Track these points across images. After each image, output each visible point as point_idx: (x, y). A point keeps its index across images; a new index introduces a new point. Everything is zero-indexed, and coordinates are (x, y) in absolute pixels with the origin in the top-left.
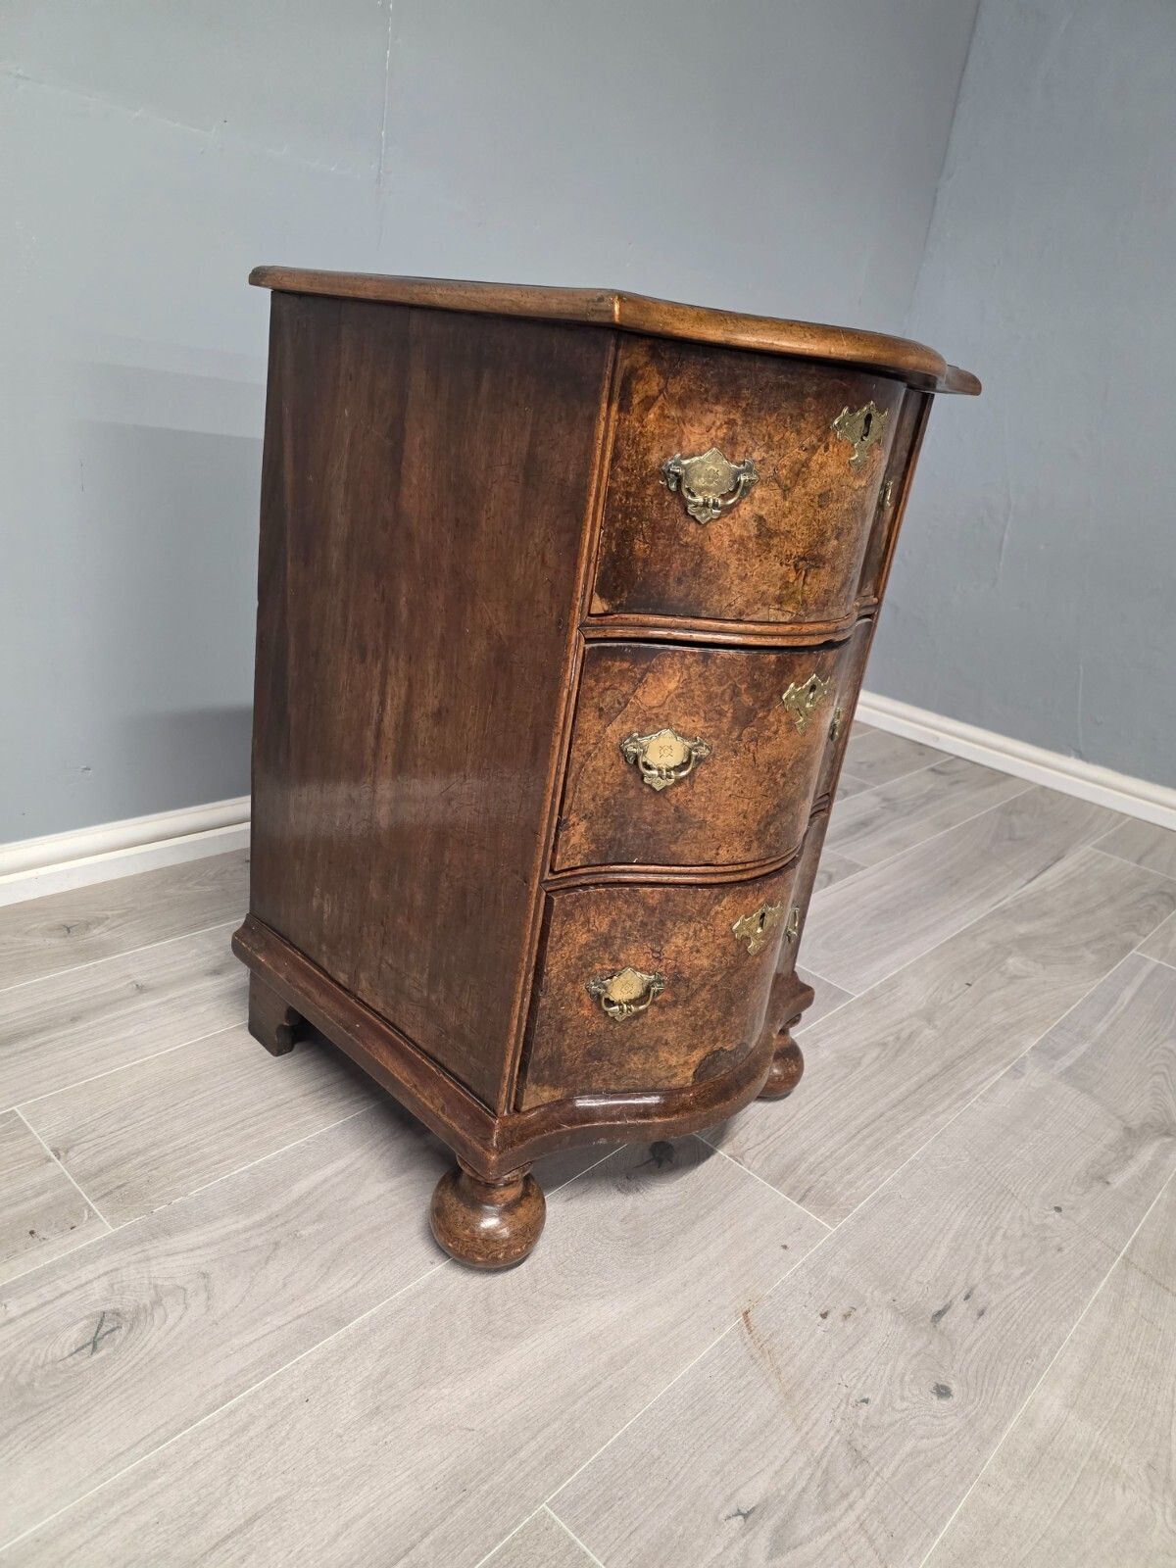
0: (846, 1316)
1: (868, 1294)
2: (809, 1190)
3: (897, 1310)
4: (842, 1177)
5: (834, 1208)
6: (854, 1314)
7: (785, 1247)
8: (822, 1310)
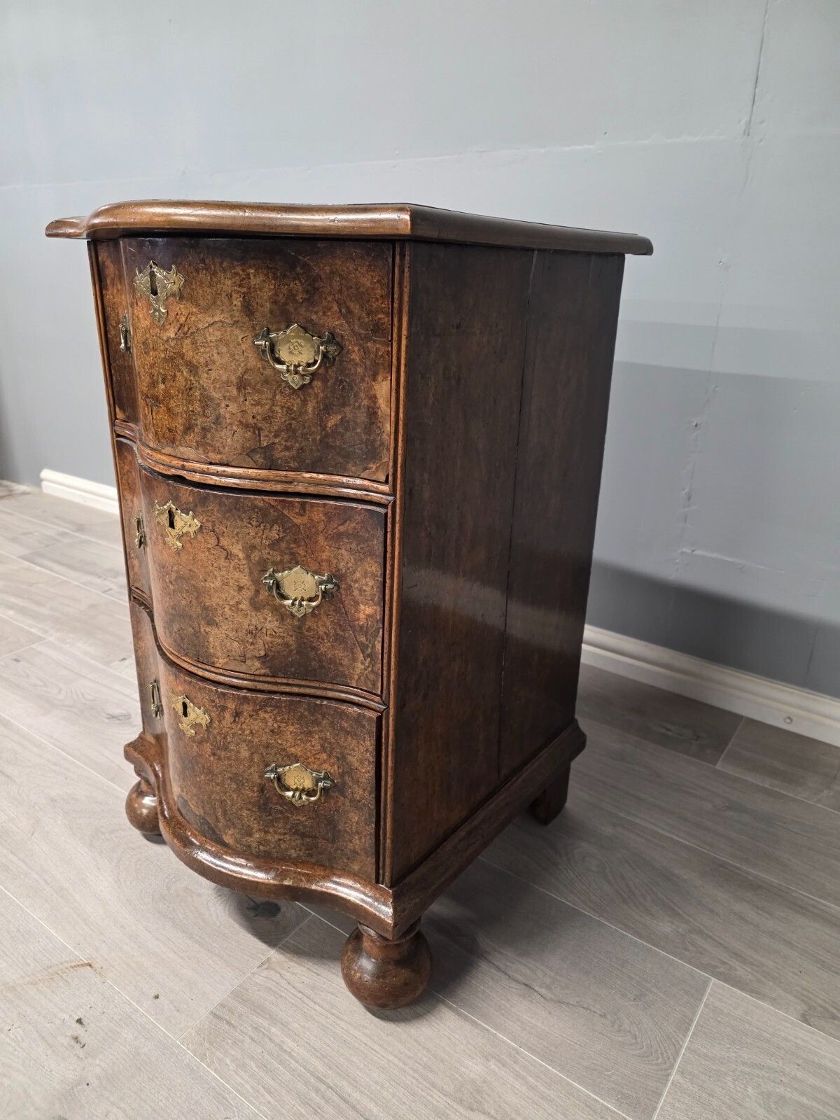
0: (76, 1039)
1: (98, 1062)
2: (229, 1023)
3: (78, 1084)
4: (252, 1058)
5: (207, 1045)
6: (78, 1046)
7: (157, 997)
8: (85, 1021)
